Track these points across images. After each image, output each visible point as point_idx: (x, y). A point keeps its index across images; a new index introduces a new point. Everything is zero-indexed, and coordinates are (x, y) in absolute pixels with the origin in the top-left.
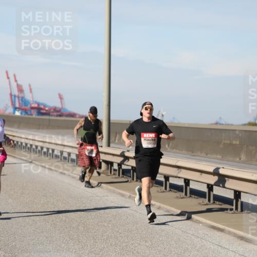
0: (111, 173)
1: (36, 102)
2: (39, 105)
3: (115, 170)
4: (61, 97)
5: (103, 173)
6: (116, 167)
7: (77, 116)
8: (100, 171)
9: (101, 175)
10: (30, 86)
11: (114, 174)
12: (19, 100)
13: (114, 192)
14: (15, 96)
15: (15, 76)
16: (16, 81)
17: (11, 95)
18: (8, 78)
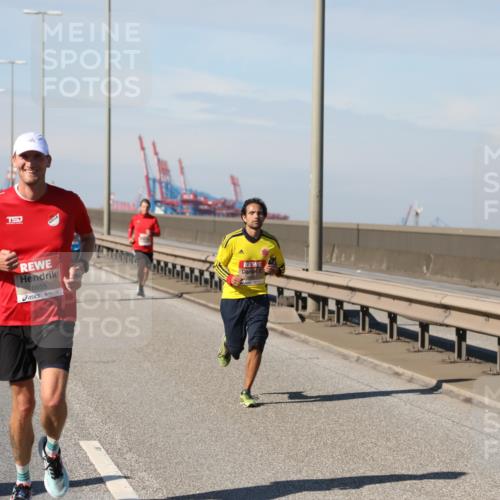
0: (323, 317)
1: (191, 192)
2: (195, 196)
3: (331, 312)
4: (235, 182)
5: (310, 317)
6: (332, 306)
8: (305, 313)
9: (307, 320)
10: (180, 162)
11: (330, 319)
12: (161, 188)
13: (329, 351)
14: (155, 181)
15: (154, 145)
16: (156, 153)
17: (148, 178)
18: (143, 149)
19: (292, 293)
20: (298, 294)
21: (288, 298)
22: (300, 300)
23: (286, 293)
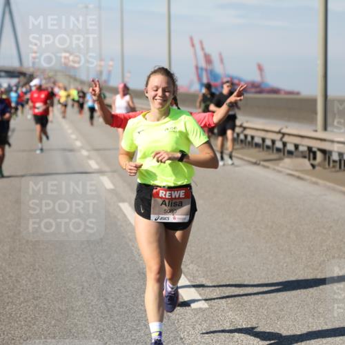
0: (329, 165)
1: (228, 76)
3: (335, 162)
4: (260, 68)
5: (319, 165)
6: (335, 156)
7: (283, 92)
8: (315, 163)
9: (317, 168)
11: (334, 167)
12: (207, 74)
13: (334, 190)
14: (202, 69)
15: (201, 43)
16: (203, 49)
17: (197, 68)
18: (193, 45)
19: (305, 149)
20: (310, 149)
21: (302, 152)
22: (311, 153)
23: (301, 148)
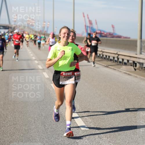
0: (142, 69)
1: (99, 30)
4: (113, 27)
7: (122, 37)
8: (136, 68)
10: (96, 21)
12: (90, 29)
14: (88, 27)
15: (88, 15)
16: (88, 18)
17: (86, 26)
18: (84, 16)
19: (132, 62)
20: (134, 62)
21: (130, 63)
22: (135, 64)
23: (130, 62)
